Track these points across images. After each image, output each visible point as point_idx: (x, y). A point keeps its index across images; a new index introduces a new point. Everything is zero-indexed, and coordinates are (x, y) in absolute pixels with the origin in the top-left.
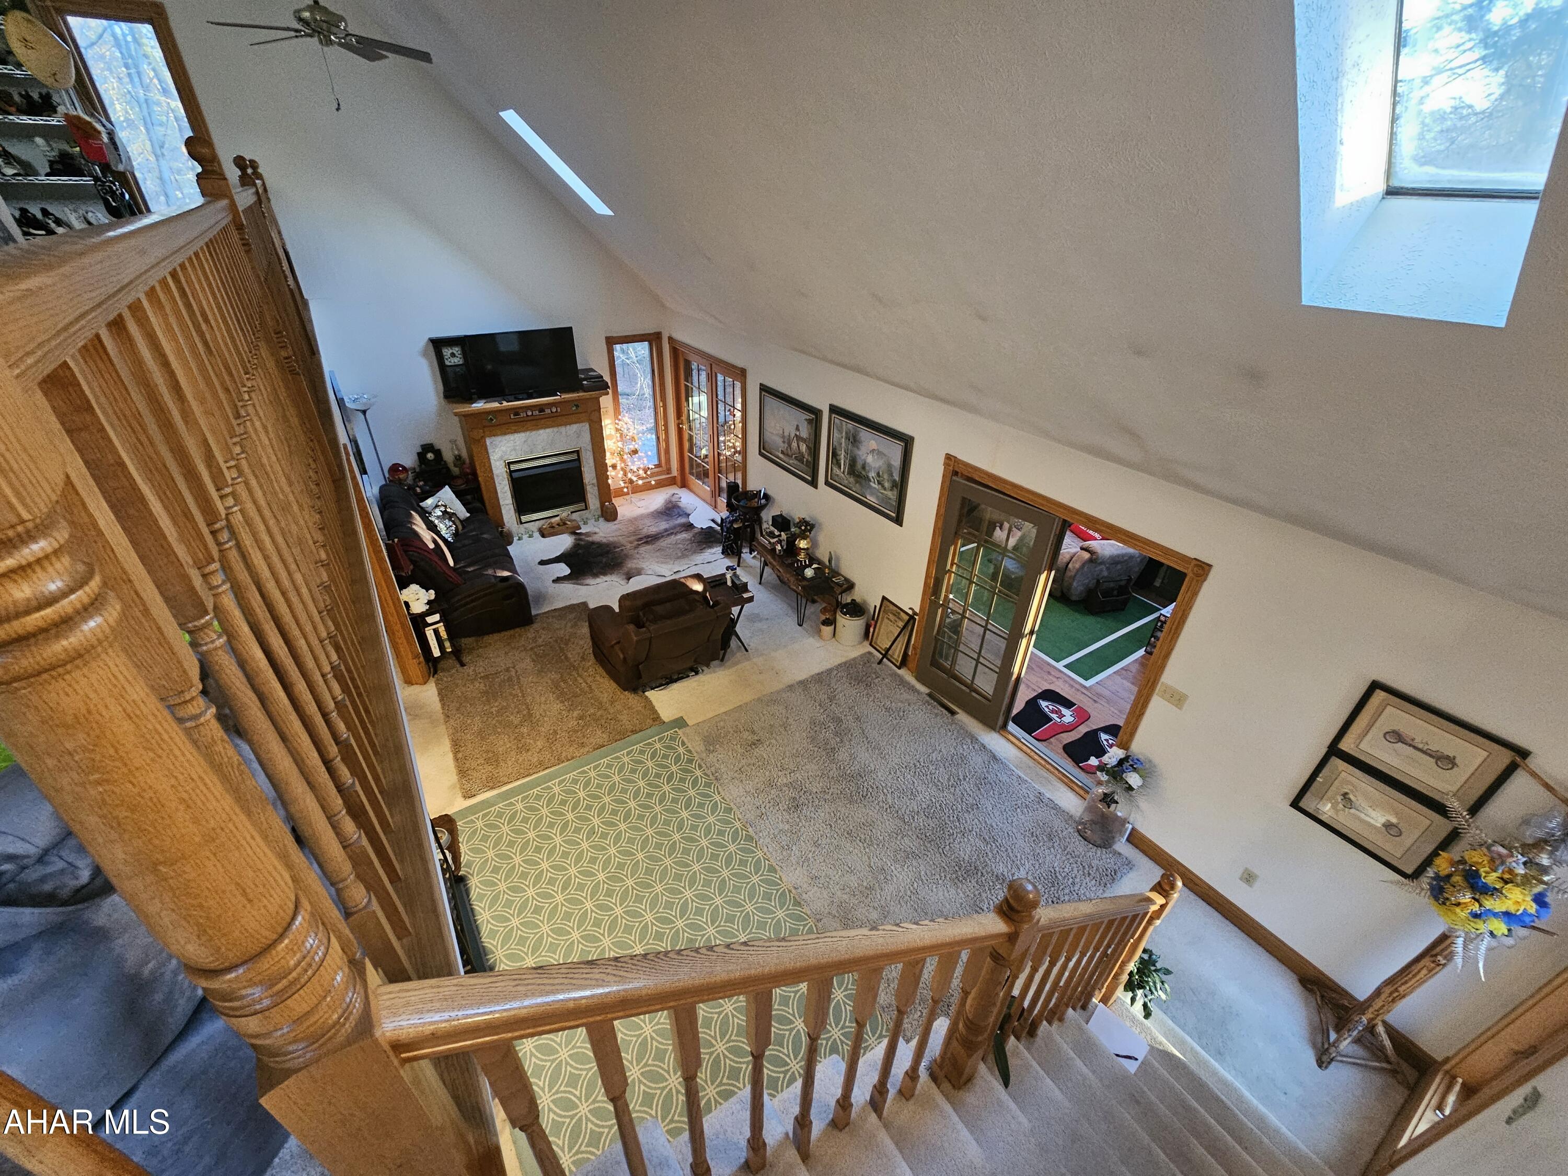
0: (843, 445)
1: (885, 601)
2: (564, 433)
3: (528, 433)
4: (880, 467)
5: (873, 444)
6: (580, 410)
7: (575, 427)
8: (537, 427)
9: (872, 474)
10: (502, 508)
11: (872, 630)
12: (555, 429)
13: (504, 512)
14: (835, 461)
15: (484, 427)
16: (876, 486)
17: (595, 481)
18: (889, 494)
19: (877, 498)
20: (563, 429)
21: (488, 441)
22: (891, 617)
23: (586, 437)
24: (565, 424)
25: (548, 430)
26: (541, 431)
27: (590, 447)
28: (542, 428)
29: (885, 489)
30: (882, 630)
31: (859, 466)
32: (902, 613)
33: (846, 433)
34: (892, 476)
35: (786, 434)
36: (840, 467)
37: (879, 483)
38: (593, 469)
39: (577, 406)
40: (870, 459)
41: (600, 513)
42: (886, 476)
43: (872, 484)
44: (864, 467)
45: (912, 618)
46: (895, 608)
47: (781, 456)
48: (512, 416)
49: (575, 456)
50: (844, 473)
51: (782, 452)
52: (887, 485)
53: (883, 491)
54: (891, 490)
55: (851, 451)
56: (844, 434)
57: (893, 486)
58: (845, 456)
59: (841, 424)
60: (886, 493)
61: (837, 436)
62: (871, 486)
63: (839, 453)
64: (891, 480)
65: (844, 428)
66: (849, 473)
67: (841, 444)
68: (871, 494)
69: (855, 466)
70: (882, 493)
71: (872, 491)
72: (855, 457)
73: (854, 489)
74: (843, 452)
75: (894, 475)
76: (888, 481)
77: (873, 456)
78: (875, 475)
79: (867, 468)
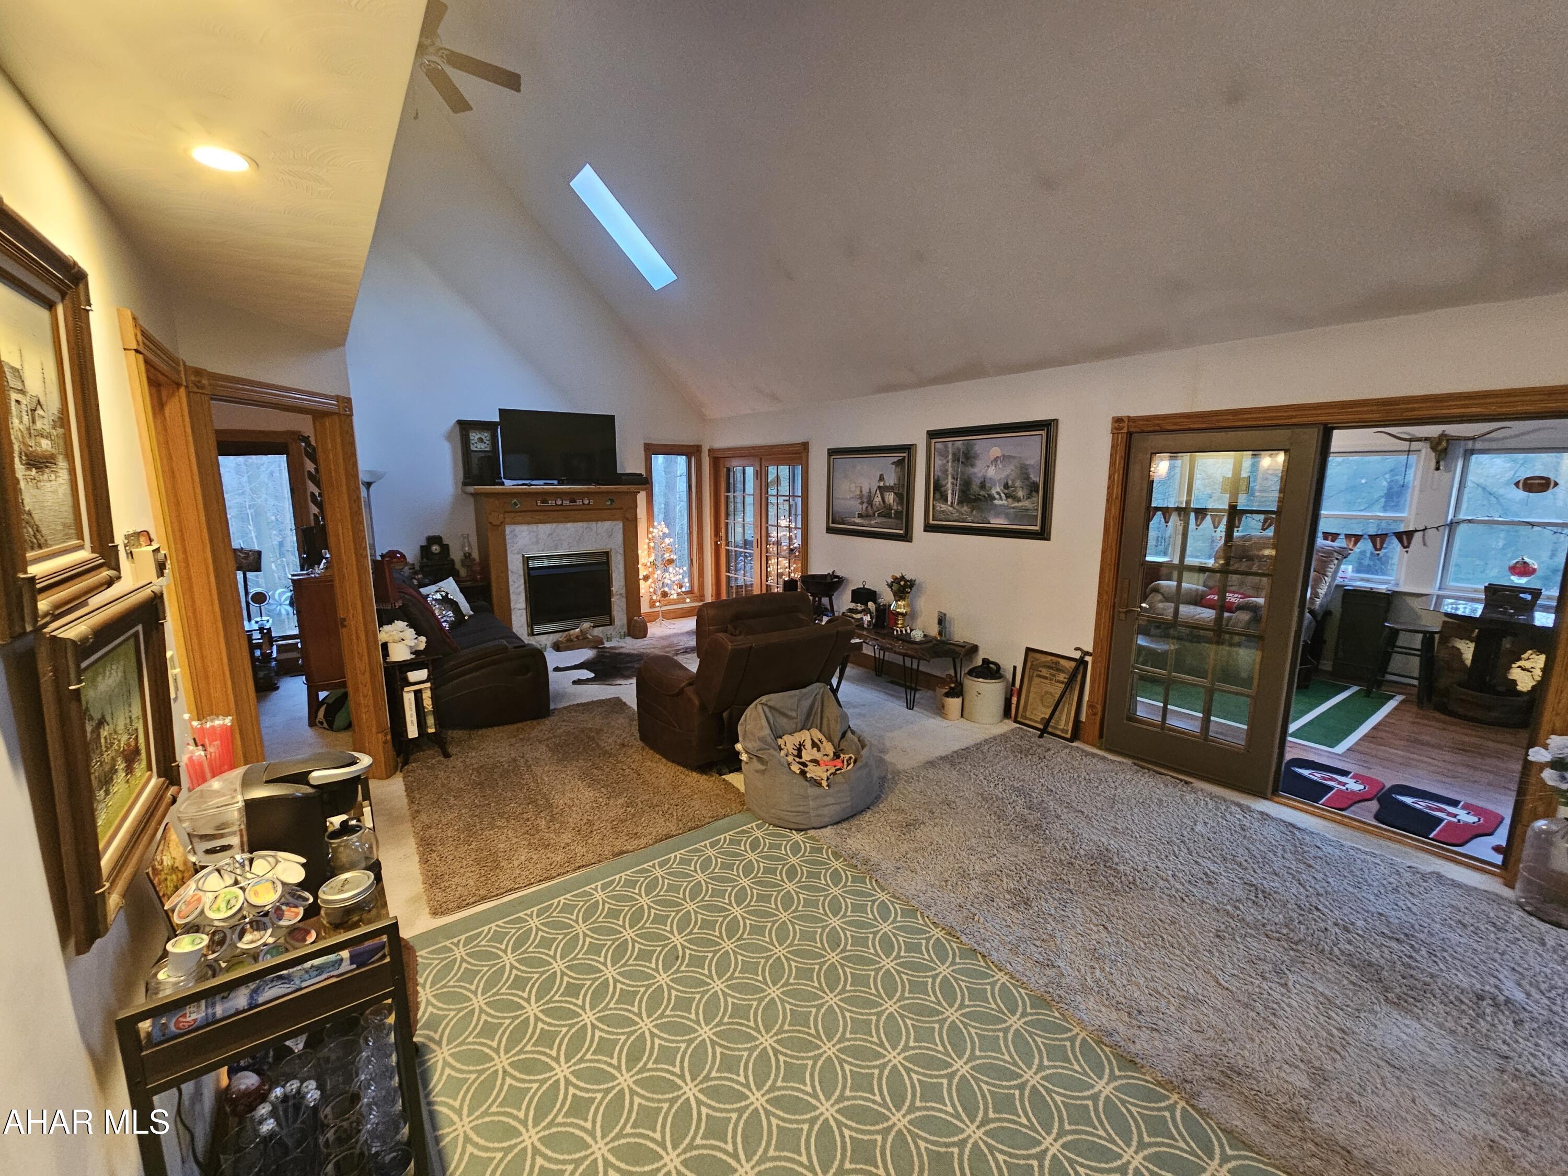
0: (950, 470)
2: (594, 529)
3: (555, 525)
4: (1008, 476)
5: (996, 452)
6: (614, 505)
7: (607, 524)
9: (996, 489)
10: (513, 613)
11: (1014, 700)
12: (585, 524)
13: (514, 618)
14: (938, 496)
15: (506, 512)
16: (1004, 502)
17: (623, 591)
19: (1007, 516)
20: (593, 525)
21: (508, 529)
22: (1045, 672)
23: (619, 537)
24: (597, 521)
25: (577, 525)
26: (569, 525)
27: (621, 551)
28: (569, 521)
29: (1019, 500)
30: (1032, 695)
31: (975, 487)
32: (1062, 662)
33: (954, 454)
34: (1028, 478)
35: (865, 491)
36: (946, 500)
37: (1008, 496)
38: (623, 575)
39: (612, 501)
40: (991, 472)
41: (625, 630)
42: (1018, 483)
43: (996, 502)
44: (983, 486)
45: (1081, 663)
46: (1049, 658)
47: (858, 520)
48: (539, 503)
49: (603, 559)
50: (952, 505)
51: (860, 516)
52: (1020, 494)
53: (1016, 504)
54: (1028, 498)
55: (963, 473)
56: (950, 457)
57: (1031, 491)
58: (953, 484)
59: (946, 447)
60: (1020, 504)
61: (940, 462)
62: (996, 505)
63: (944, 483)
64: (1027, 485)
65: (950, 450)
66: (960, 502)
67: (947, 471)
68: (997, 515)
69: (969, 490)
70: (1013, 508)
71: (998, 511)
72: (969, 478)
73: (969, 519)
74: (950, 479)
75: (1032, 476)
76: (1022, 488)
79: (988, 485)
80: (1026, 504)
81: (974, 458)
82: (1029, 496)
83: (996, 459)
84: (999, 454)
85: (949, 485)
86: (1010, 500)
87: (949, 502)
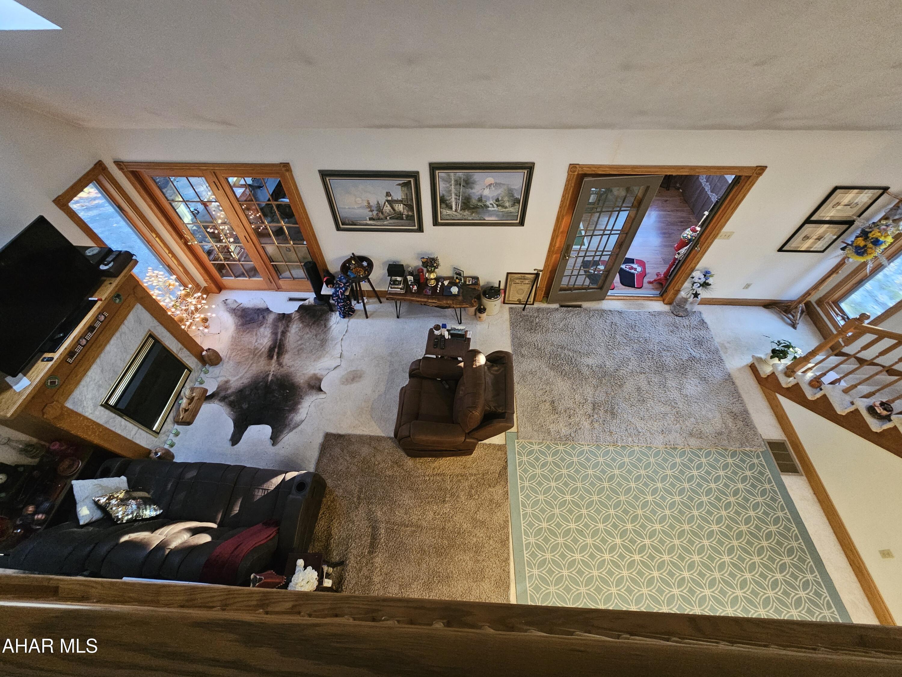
0: (453, 190)
1: (509, 275)
3: (98, 361)
4: (499, 195)
5: (490, 180)
6: (123, 298)
7: (131, 317)
8: (102, 347)
9: (490, 202)
10: (134, 440)
11: (503, 296)
12: (117, 334)
13: (138, 442)
14: (443, 206)
16: (496, 209)
17: (180, 345)
18: (511, 209)
19: (497, 216)
20: (123, 328)
22: (517, 281)
23: (146, 316)
24: (122, 322)
25: (112, 342)
26: (108, 348)
27: (156, 323)
28: (105, 345)
29: (506, 208)
30: (512, 291)
31: (474, 201)
32: (526, 275)
33: (456, 181)
34: (513, 196)
35: (374, 203)
36: (451, 208)
37: (498, 206)
38: (172, 337)
40: (486, 192)
41: (200, 364)
42: (506, 199)
43: (490, 209)
44: (480, 200)
46: (520, 275)
47: (369, 222)
48: (71, 361)
49: (151, 342)
50: (456, 211)
51: (371, 219)
52: (507, 204)
55: (464, 193)
56: (453, 182)
57: (514, 203)
58: (456, 199)
59: (449, 176)
61: (444, 186)
62: (490, 211)
63: (448, 198)
64: (512, 200)
65: (453, 178)
66: (463, 209)
67: (451, 191)
69: (469, 202)
71: (491, 214)
72: (469, 195)
73: (470, 218)
74: (453, 196)
75: (515, 195)
76: (509, 201)
77: (490, 189)
78: (494, 201)
79: (484, 199)
81: (473, 183)
82: (513, 205)
83: (490, 185)
84: (493, 182)
85: (453, 199)
86: (500, 208)
87: (454, 209)
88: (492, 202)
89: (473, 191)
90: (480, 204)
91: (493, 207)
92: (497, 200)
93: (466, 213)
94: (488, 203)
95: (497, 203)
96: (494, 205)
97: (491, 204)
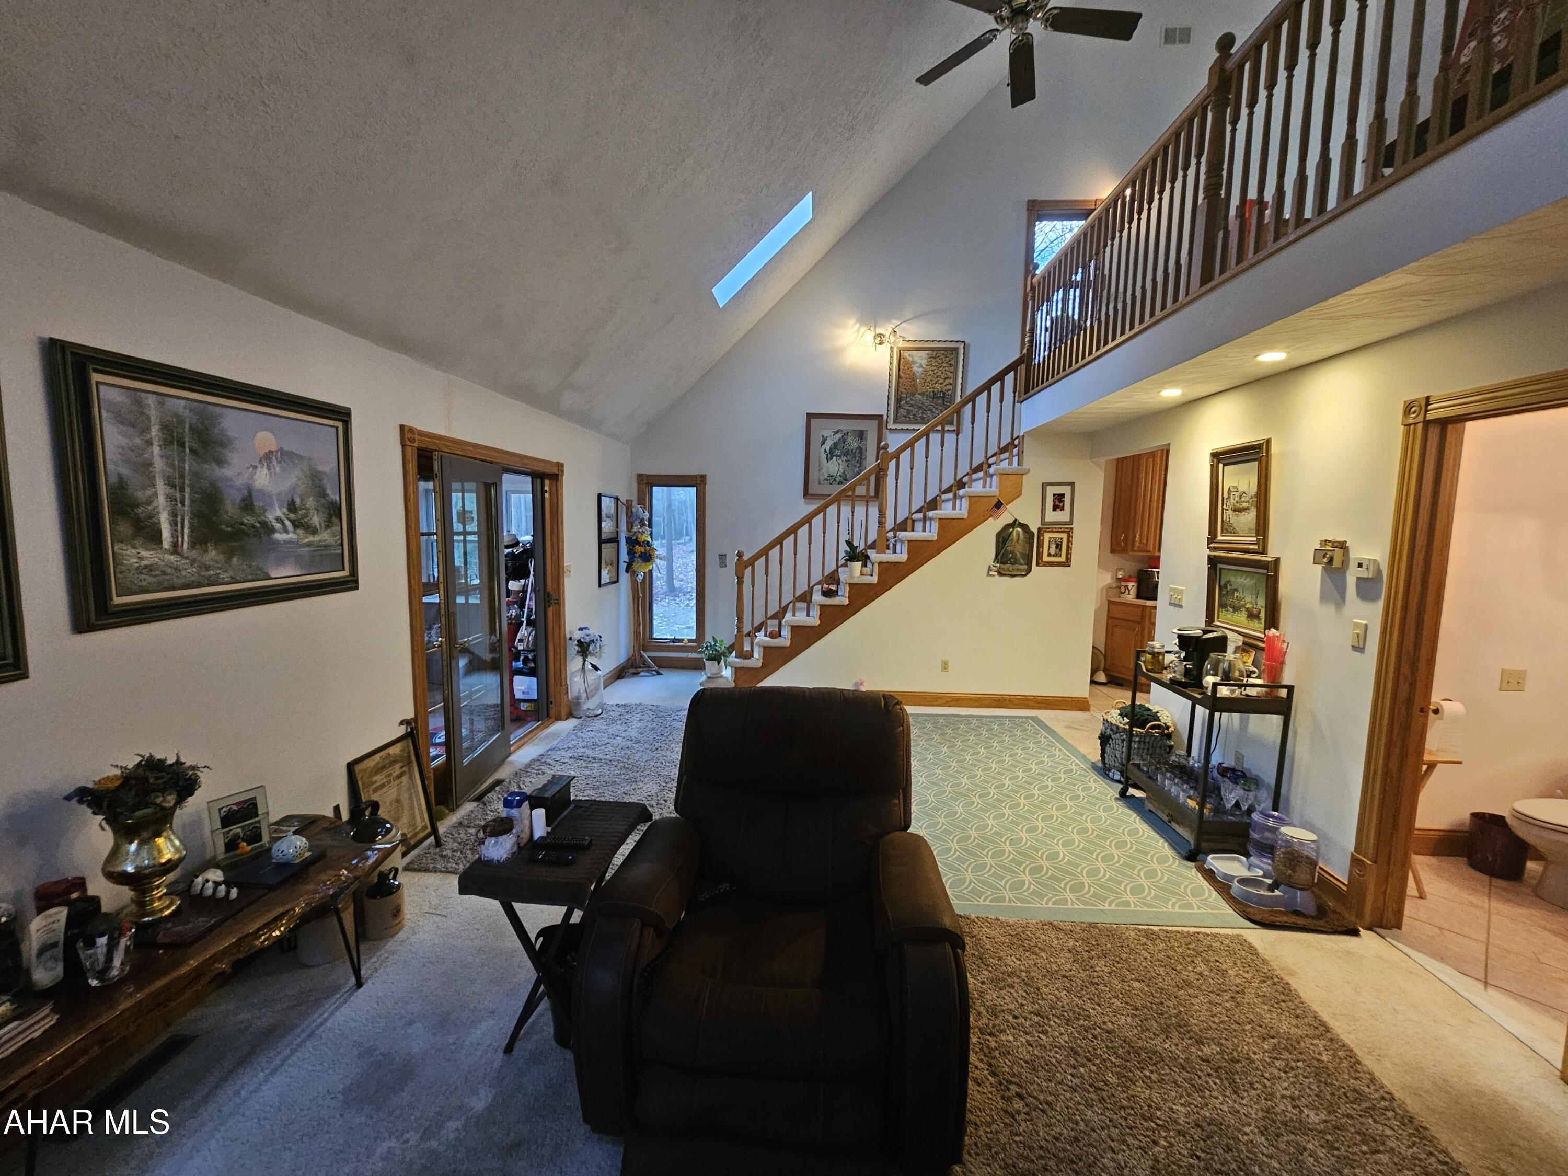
0: (159, 464)
1: (355, 771)
4: (293, 489)
5: (266, 440)
9: (274, 514)
14: (126, 528)
16: (292, 536)
29: (314, 532)
31: (231, 508)
32: (391, 750)
33: (165, 428)
34: (324, 495)
36: (155, 538)
40: (262, 479)
42: (310, 503)
43: (278, 536)
44: (248, 504)
46: (377, 757)
50: (175, 548)
52: (314, 520)
53: (311, 539)
54: (327, 527)
55: (196, 476)
56: (155, 431)
57: (330, 516)
58: (171, 498)
60: (317, 538)
61: (123, 441)
62: (278, 542)
63: (140, 495)
64: (323, 506)
66: (198, 541)
67: (149, 464)
68: (281, 561)
69: (216, 512)
70: (309, 545)
71: (284, 554)
73: (224, 576)
74: (161, 489)
75: (329, 491)
76: (317, 510)
77: (269, 468)
78: (285, 510)
79: (258, 504)
80: (325, 536)
81: (221, 445)
82: (328, 525)
83: (268, 456)
84: (274, 448)
85: (161, 499)
86: (300, 531)
87: (166, 545)
88: (279, 513)
89: (227, 472)
90: (248, 519)
91: (286, 530)
92: (292, 507)
93: (213, 555)
94: (271, 517)
95: (292, 516)
96: (288, 523)
97: (279, 520)
